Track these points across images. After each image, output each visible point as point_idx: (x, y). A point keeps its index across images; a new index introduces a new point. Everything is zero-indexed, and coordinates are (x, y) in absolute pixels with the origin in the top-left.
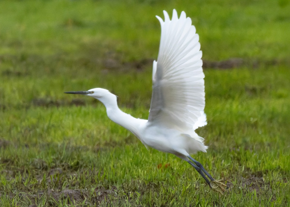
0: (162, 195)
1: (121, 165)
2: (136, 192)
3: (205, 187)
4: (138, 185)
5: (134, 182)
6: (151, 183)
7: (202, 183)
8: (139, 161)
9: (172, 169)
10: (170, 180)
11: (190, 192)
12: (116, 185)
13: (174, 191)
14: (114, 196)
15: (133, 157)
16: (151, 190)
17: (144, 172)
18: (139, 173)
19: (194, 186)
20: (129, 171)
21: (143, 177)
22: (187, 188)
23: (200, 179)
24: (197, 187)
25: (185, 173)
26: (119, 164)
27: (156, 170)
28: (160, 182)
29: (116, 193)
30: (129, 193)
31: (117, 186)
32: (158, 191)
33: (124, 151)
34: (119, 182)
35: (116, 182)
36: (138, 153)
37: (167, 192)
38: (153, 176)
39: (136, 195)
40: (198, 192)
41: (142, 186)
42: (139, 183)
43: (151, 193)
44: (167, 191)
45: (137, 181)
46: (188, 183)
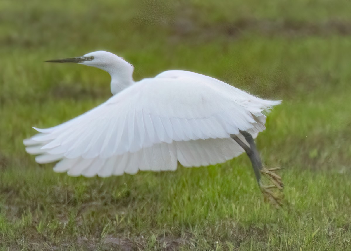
0: (270, 246)
1: (201, 197)
2: (226, 242)
3: (344, 233)
4: (230, 230)
5: (224, 225)
6: (252, 226)
7: (338, 227)
8: (233, 190)
9: (288, 204)
10: (284, 221)
11: (318, 243)
12: (193, 230)
13: (291, 240)
14: (190, 248)
15: (223, 184)
16: (252, 238)
17: (240, 209)
18: (232, 210)
19: (324, 232)
20: (216, 207)
21: (238, 217)
22: (314, 235)
23: (334, 221)
24: (331, 233)
25: (310, 211)
26: (197, 196)
27: (261, 205)
28: (267, 226)
29: (192, 243)
30: (214, 243)
31: (195, 232)
32: (264, 241)
33: (207, 174)
34: (198, 225)
35: (193, 226)
36: (230, 178)
37: (280, 241)
38: (257, 215)
39: (227, 247)
40: (332, 242)
41: (237, 231)
42: (232, 226)
43: (252, 243)
44: (280, 239)
45: (229, 224)
46: (315, 226)
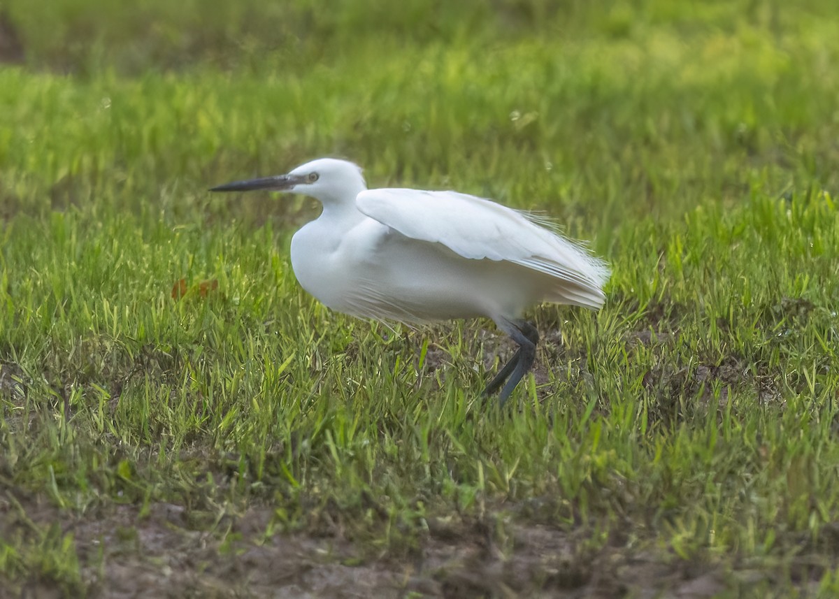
0: (188, 394)
1: (35, 285)
2: (92, 384)
3: (348, 365)
4: (98, 357)
5: (86, 346)
6: (149, 351)
7: (336, 352)
8: (104, 269)
9: (225, 301)
10: (217, 338)
11: (291, 386)
12: (19, 359)
13: (233, 380)
14: (12, 398)
15: (82, 257)
16: (147, 377)
17: (121, 312)
18: (103, 314)
19: (305, 362)
20: (68, 307)
21: (118, 330)
22: (282, 368)
23: (327, 337)
24: (318, 367)
25: (274, 316)
26: (27, 283)
27: (166, 302)
28: (181, 349)
29: (17, 387)
30: (66, 387)
31: (24, 362)
32: (173, 382)
33: (47, 233)
34: (30, 347)
35: (19, 349)
36: (97, 242)
37: (209, 384)
38: (156, 324)
39: (95, 397)
40: (323, 385)
41: (115, 362)
42: (103, 350)
43: (147, 387)
44: (209, 377)
45: (97, 344)
46: (285, 352)
